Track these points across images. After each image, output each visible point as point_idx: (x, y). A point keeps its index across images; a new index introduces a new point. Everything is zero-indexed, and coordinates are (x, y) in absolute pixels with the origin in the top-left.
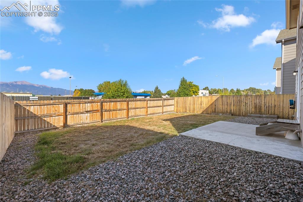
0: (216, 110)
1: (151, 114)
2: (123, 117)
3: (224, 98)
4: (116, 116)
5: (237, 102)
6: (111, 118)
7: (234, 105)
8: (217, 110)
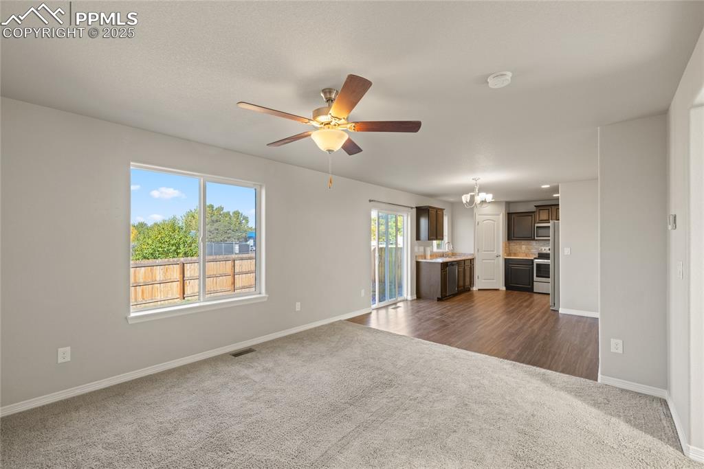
1: (243, 288)
2: (170, 296)
4: (152, 296)
6: (140, 299)
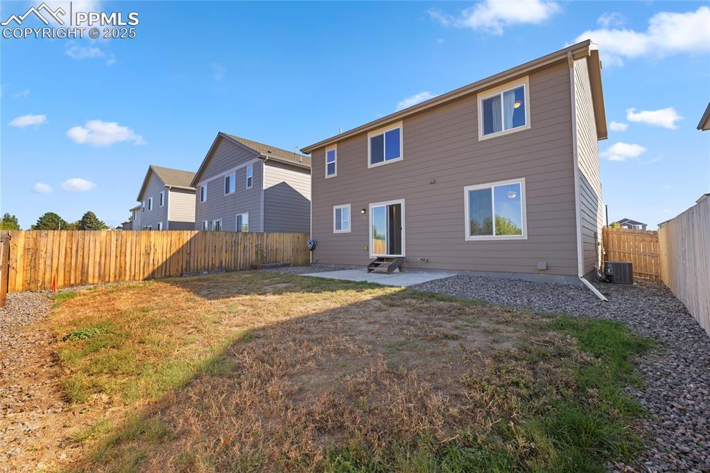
0: (190, 265)
3: (208, 237)
5: (232, 246)
7: (226, 252)
8: (192, 266)
